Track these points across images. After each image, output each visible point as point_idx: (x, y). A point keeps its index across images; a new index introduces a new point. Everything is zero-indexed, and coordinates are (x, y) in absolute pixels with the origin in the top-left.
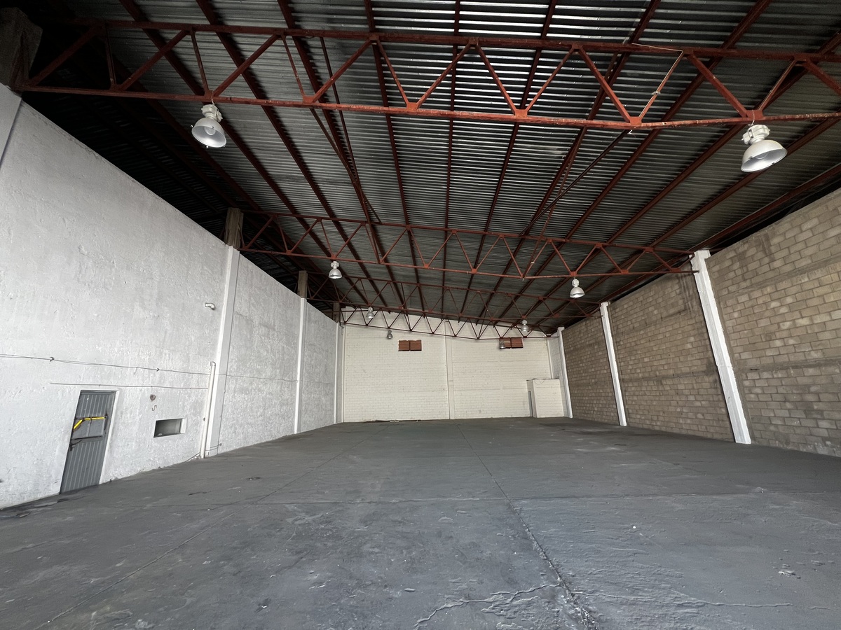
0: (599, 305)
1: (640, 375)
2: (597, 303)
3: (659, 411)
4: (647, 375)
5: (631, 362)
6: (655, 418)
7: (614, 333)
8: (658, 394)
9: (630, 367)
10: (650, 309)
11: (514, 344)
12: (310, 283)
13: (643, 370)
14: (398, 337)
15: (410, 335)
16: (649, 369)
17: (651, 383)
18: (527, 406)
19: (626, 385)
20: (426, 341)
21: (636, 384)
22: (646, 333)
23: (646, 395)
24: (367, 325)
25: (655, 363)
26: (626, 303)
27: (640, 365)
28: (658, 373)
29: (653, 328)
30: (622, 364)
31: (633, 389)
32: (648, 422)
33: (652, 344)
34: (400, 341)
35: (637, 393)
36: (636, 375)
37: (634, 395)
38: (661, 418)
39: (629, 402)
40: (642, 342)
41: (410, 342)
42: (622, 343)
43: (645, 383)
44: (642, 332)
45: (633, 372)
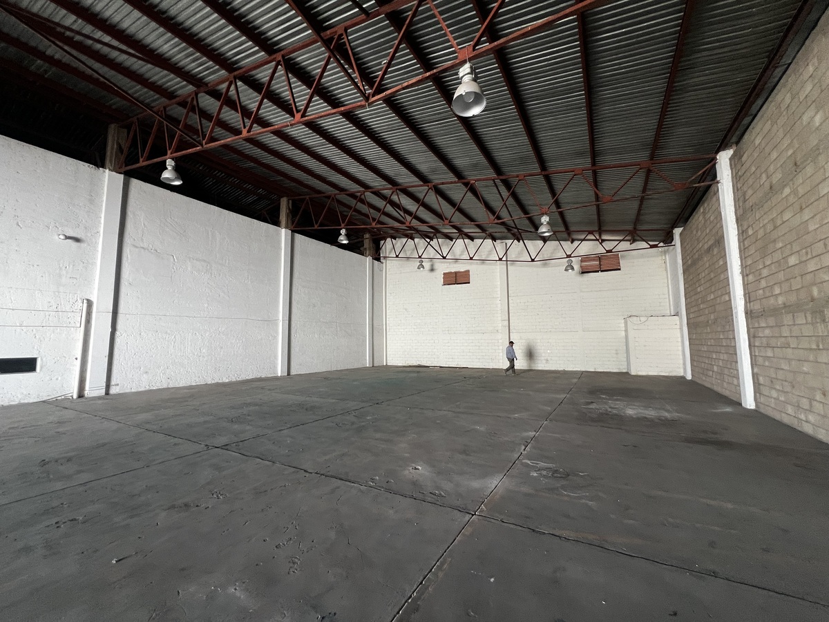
0: (713, 161)
1: (781, 300)
3: (813, 389)
4: (793, 298)
5: (765, 272)
6: (805, 403)
7: (739, 213)
8: (814, 347)
9: (763, 283)
13: (785, 287)
14: (444, 267)
15: (455, 265)
16: (796, 284)
17: (801, 319)
19: (756, 325)
21: (771, 321)
23: (787, 346)
25: (812, 266)
27: (781, 276)
28: (815, 292)
30: (751, 278)
31: (767, 332)
32: (790, 410)
33: (807, 215)
34: (444, 274)
35: (773, 342)
36: (772, 301)
37: (768, 346)
38: (818, 407)
39: (760, 360)
41: (456, 273)
42: (750, 232)
43: (787, 319)
44: (787, 191)
45: (768, 294)
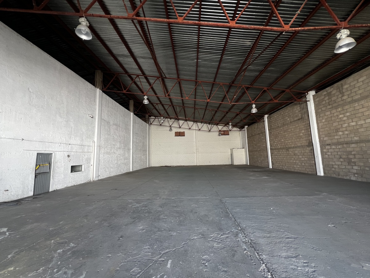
0: (263, 116)
1: (279, 147)
2: (263, 115)
3: (286, 162)
4: (282, 147)
5: (276, 141)
6: (284, 165)
7: (269, 129)
8: (286, 155)
9: (275, 143)
10: (286, 118)
11: (226, 133)
12: (135, 106)
13: (281, 145)
14: (175, 130)
15: (180, 129)
16: (283, 144)
17: (284, 150)
18: (230, 160)
19: (273, 151)
20: (187, 132)
21: (277, 151)
22: (283, 129)
23: (281, 155)
24: (161, 125)
25: (286, 142)
26: (275, 115)
27: (280, 143)
28: (287, 146)
29: (286, 126)
30: (272, 142)
31: (276, 153)
32: (281, 167)
33: (286, 133)
34: (175, 132)
35: (277, 155)
36: (277, 147)
37: (276, 155)
38: (287, 165)
39: (274, 158)
40: (281, 132)
41: (180, 132)
42: (272, 133)
43: (281, 151)
44: (282, 128)
45: (276, 145)
